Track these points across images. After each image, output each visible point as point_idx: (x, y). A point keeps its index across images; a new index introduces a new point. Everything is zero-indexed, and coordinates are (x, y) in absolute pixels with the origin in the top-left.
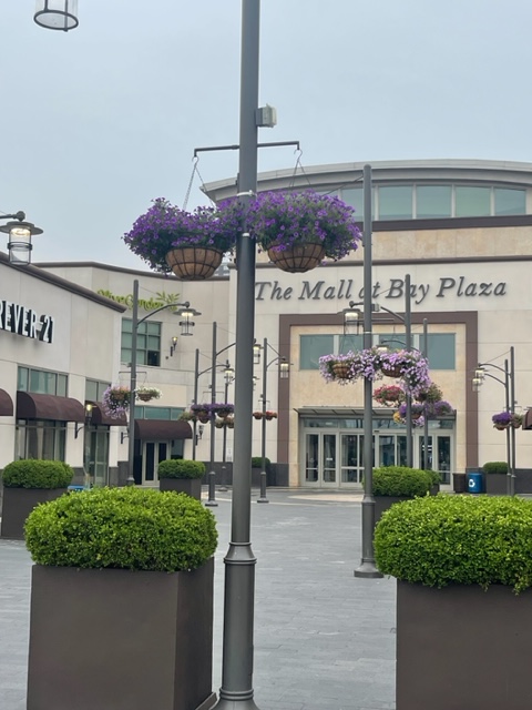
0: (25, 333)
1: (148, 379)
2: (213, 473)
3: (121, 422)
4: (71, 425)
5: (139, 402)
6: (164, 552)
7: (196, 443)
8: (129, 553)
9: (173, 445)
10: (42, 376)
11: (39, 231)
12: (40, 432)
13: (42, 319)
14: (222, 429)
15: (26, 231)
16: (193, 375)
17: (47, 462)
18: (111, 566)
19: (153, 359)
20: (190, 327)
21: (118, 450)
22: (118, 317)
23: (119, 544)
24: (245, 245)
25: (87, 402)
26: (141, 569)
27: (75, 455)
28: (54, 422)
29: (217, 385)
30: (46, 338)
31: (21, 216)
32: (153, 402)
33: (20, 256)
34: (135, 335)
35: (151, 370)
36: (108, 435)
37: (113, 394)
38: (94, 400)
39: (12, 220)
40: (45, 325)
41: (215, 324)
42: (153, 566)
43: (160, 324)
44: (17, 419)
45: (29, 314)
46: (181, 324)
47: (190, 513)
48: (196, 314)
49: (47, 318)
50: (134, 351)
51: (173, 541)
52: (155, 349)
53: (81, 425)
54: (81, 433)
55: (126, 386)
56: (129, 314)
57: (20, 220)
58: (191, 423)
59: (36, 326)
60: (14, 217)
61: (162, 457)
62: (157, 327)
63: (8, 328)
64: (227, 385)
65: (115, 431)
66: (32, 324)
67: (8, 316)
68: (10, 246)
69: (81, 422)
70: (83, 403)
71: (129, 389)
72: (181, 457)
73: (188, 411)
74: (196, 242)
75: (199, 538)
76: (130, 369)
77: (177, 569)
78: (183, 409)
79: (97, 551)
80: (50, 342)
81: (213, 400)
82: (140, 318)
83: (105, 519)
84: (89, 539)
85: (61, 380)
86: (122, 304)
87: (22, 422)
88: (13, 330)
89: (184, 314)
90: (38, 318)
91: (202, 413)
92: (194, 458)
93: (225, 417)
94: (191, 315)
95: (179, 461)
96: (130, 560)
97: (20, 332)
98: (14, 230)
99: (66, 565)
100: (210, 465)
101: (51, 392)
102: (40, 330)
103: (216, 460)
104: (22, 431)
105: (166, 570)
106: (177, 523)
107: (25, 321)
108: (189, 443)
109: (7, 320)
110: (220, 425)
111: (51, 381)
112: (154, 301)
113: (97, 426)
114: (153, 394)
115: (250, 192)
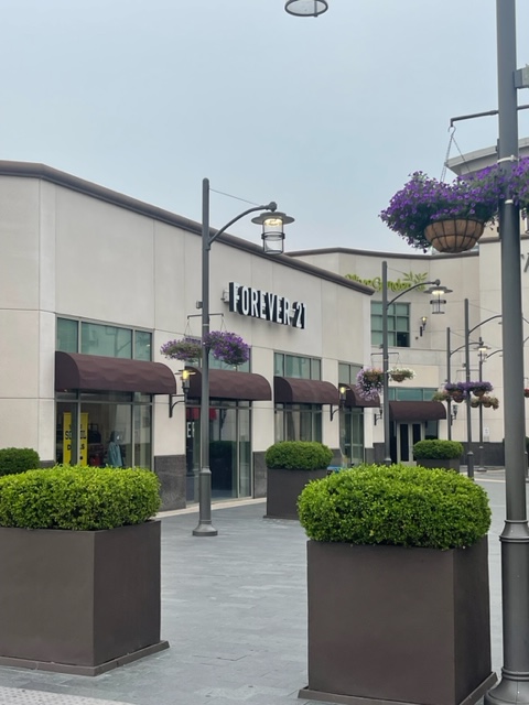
0: (279, 320)
1: (400, 359)
2: (471, 453)
3: (375, 404)
4: (326, 408)
5: (393, 383)
6: (437, 530)
7: (450, 424)
8: (401, 530)
9: (426, 426)
10: (295, 361)
11: (291, 220)
12: (296, 415)
13: (295, 305)
14: (478, 409)
15: (279, 221)
16: (446, 353)
17: (306, 444)
18: (384, 542)
19: (403, 340)
20: (442, 306)
21: (374, 432)
22: (367, 299)
23: (391, 521)
24: (508, 213)
25: (340, 385)
26: (414, 545)
27: (331, 436)
28: (309, 405)
29: (470, 364)
30: (299, 324)
31: (273, 206)
32: (406, 383)
33: (273, 246)
34: (384, 317)
35: (402, 351)
36: (362, 417)
37: (366, 375)
38: (347, 383)
39: (265, 211)
40: (298, 311)
41: (466, 301)
42: (427, 543)
43: (408, 305)
44: (276, 403)
45: (282, 302)
46: (431, 302)
47: (461, 489)
48: (447, 291)
49: (299, 304)
50: (385, 333)
51: (446, 519)
52: (404, 330)
53: (335, 408)
54: (336, 416)
55: (379, 368)
56: (378, 297)
57: (272, 210)
58: (445, 403)
59: (289, 313)
60: (267, 208)
61: (417, 438)
62: (405, 308)
63: (264, 316)
64: (481, 363)
65: (369, 413)
66: (286, 311)
67: (263, 305)
68: (264, 237)
69: (336, 404)
70: (337, 386)
71: (382, 370)
72: (436, 438)
73: (442, 390)
74: (457, 213)
75: (473, 515)
76: (381, 351)
77: (451, 547)
78: (436, 389)
79: (370, 528)
80: (303, 327)
81: (468, 378)
82: (389, 300)
83: (376, 495)
84: (361, 516)
85: (315, 364)
86: (370, 286)
87: (280, 406)
88: (268, 318)
89: (435, 293)
90: (290, 306)
91: (457, 392)
92: (450, 438)
93: (481, 396)
94: (442, 292)
95: (435, 441)
96: (403, 537)
97: (275, 319)
98: (268, 221)
99: (339, 541)
100: (468, 445)
101: (306, 376)
102: (293, 316)
103: (473, 440)
104: (280, 414)
105: (440, 547)
106: (450, 500)
107: (279, 309)
108: (443, 424)
109: (262, 309)
110: (475, 405)
111: (305, 366)
112: (402, 282)
113: (351, 408)
114: (407, 375)
115: (512, 158)
